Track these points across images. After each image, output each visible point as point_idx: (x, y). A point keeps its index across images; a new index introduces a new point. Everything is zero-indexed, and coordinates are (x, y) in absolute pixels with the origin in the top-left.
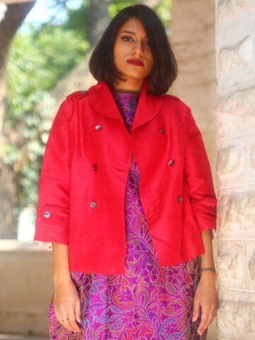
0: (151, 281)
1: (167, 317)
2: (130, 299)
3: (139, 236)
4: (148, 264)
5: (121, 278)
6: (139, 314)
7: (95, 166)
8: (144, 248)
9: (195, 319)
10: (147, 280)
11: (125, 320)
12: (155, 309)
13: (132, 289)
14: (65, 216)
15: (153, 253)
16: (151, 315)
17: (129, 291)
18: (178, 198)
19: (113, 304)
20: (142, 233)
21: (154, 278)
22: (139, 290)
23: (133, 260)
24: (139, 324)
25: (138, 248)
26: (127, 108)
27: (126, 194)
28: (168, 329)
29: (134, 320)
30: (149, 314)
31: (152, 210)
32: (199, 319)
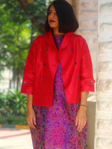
0: (65, 110)
1: (70, 124)
2: (56, 116)
3: (60, 91)
4: (63, 103)
5: (53, 108)
6: (60, 123)
7: (44, 64)
8: (62, 96)
9: (76, 125)
10: (63, 109)
11: (54, 125)
12: (66, 121)
13: (57, 112)
14: (33, 83)
15: (65, 98)
16: (64, 123)
17: (56, 113)
18: (77, 77)
19: (49, 118)
20: (61, 90)
21: (66, 108)
22: (60, 113)
23: (57, 101)
24: (59, 127)
25: (59, 96)
26: (59, 41)
27: (55, 75)
28: (70, 129)
29: (57, 125)
30: (64, 122)
31: (67, 81)
32: (78, 125)
